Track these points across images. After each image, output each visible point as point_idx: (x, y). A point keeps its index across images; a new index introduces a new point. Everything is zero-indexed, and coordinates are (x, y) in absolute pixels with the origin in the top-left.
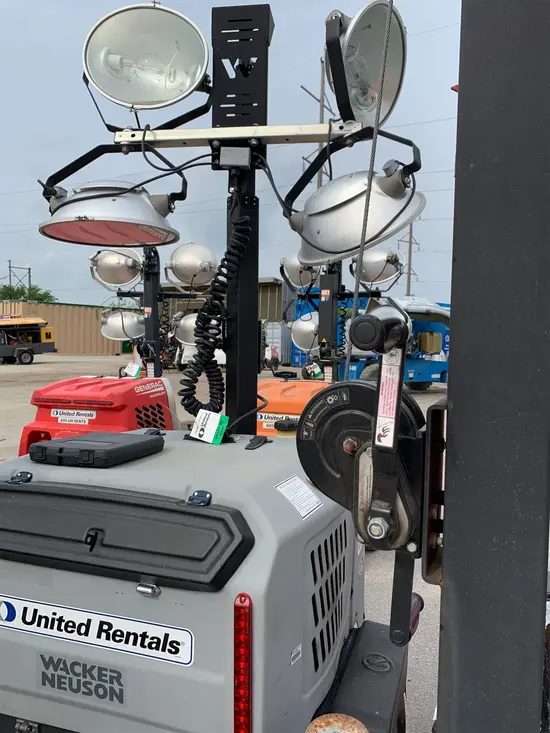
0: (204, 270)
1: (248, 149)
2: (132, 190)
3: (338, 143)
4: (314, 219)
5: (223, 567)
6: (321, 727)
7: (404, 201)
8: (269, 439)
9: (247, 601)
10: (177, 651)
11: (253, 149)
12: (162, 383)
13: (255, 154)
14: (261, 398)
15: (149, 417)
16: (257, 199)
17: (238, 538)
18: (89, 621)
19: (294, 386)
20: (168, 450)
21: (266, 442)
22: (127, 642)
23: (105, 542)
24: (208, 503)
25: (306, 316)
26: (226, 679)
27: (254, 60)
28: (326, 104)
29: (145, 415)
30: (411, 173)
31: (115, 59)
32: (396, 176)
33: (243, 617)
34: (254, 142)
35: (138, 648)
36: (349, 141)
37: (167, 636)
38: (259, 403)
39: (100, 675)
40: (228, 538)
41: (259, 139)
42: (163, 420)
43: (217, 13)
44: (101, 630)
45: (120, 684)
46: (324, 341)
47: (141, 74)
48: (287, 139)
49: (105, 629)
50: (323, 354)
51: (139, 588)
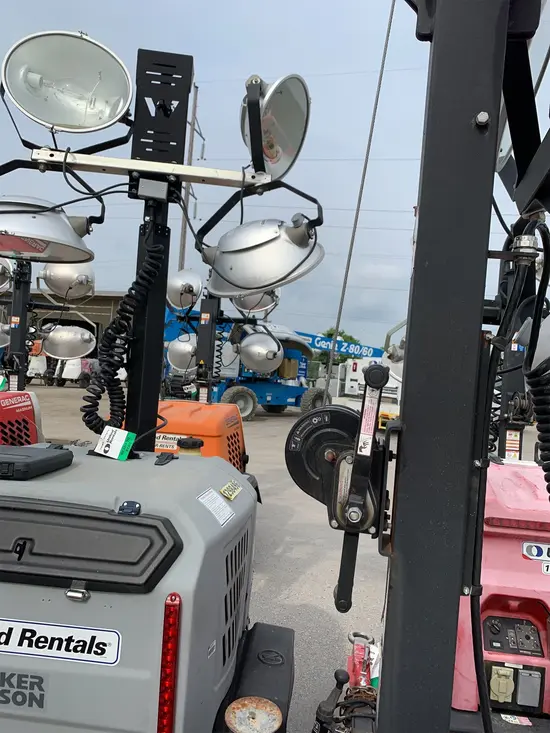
0: (81, 283)
1: (166, 184)
2: (53, 210)
3: (249, 190)
4: (226, 255)
5: (157, 568)
6: (238, 708)
7: (308, 250)
8: (175, 455)
9: (178, 599)
10: (103, 651)
11: (171, 184)
12: (29, 397)
13: (172, 189)
14: (161, 418)
15: (14, 432)
16: (169, 230)
17: (170, 543)
18: (11, 630)
19: (172, 406)
20: (77, 465)
21: (173, 458)
22: (51, 647)
23: (34, 551)
24: (138, 512)
25: (184, 337)
26: (152, 675)
27: (175, 103)
28: (196, 127)
29: (10, 430)
30: (314, 227)
31: (35, 77)
32: (303, 229)
33: (172, 614)
34: (172, 178)
35: (63, 653)
36: (259, 190)
37: (93, 638)
38: (159, 422)
39: (20, 682)
40: (161, 542)
41: (177, 176)
42: (28, 436)
43: (143, 55)
44: (23, 638)
45: (41, 689)
46: (202, 362)
47: (60, 96)
48: (203, 180)
49: (28, 637)
50: (199, 375)
51: (70, 594)
